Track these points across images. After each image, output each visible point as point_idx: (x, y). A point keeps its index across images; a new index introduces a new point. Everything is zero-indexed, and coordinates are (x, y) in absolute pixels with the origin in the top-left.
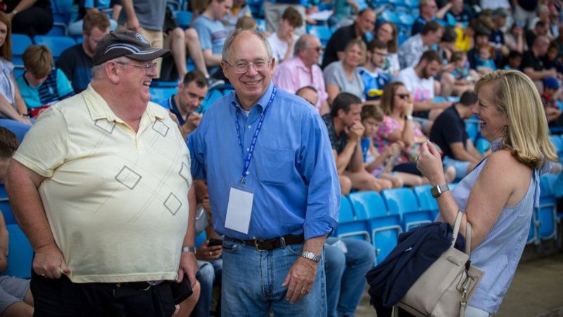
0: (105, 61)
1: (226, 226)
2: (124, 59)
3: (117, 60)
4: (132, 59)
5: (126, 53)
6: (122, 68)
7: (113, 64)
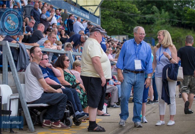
0: (95, 31)
1: (136, 69)
2: (98, 32)
3: (97, 32)
4: (100, 32)
5: (99, 31)
6: (98, 34)
7: (96, 32)
